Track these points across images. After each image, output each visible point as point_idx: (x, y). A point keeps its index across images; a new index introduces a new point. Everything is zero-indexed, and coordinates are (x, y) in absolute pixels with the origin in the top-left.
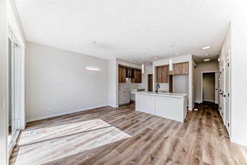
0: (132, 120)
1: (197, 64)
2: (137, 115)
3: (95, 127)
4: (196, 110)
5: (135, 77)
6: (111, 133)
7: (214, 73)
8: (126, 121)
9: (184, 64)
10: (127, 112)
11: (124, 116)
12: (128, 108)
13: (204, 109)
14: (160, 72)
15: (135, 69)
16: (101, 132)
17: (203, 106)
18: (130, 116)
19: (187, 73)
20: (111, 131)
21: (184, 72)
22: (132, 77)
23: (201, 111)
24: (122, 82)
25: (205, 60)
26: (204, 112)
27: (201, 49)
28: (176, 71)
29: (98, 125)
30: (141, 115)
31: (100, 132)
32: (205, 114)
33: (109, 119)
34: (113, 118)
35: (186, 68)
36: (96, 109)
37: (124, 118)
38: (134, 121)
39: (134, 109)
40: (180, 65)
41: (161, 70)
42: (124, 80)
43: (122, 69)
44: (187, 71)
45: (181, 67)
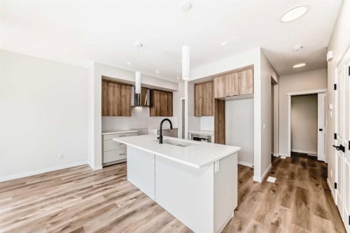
1: (278, 76)
2: (111, 200)
4: (272, 180)
5: (157, 104)
7: (316, 95)
9: (244, 72)
13: (292, 176)
14: (201, 95)
15: (157, 90)
17: (291, 165)
19: (251, 92)
21: (244, 91)
22: (151, 106)
23: (284, 187)
24: (121, 115)
25: (296, 66)
26: (291, 189)
28: (227, 91)
32: (293, 195)
35: (248, 81)
39: (126, 176)
40: (236, 74)
41: (202, 88)
42: (126, 111)
43: (121, 88)
44: (252, 89)
45: (237, 80)
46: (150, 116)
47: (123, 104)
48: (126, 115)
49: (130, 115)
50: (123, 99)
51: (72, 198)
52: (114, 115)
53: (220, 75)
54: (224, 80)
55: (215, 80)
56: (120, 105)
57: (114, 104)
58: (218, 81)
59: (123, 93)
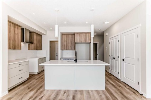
14: (66, 40)
27: (104, 23)
28: (81, 40)
35: (89, 38)
40: (85, 34)
41: (67, 37)
43: (15, 27)
44: (90, 41)
45: (85, 36)
47: (16, 40)
48: (18, 49)
49: (21, 49)
50: (16, 37)
53: (78, 33)
54: (80, 35)
55: (76, 34)
58: (77, 35)
59: (16, 32)
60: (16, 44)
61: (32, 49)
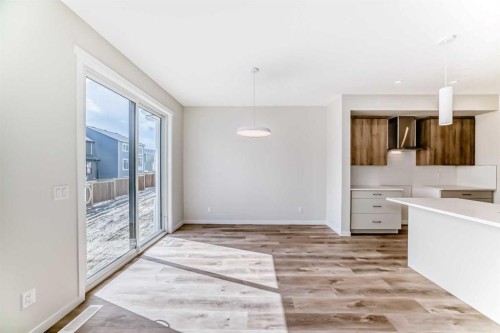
0: (359, 305)
2: (402, 291)
3: (243, 271)
5: (436, 143)
6: (255, 312)
8: (333, 296)
10: (368, 261)
11: (343, 272)
12: (382, 248)
16: (237, 295)
18: (367, 281)
20: (259, 306)
22: (421, 146)
24: (371, 164)
29: (253, 271)
30: (419, 299)
31: (235, 293)
33: (290, 264)
34: (306, 265)
36: (290, 227)
37: (333, 281)
38: (364, 313)
39: (405, 258)
42: (379, 157)
43: (372, 124)
46: (418, 164)
47: (375, 148)
48: (379, 164)
49: (386, 164)
50: (375, 140)
51: (337, 265)
52: (362, 164)
56: (370, 149)
57: (361, 148)
59: (375, 132)
60: (375, 156)
61: (425, 164)
